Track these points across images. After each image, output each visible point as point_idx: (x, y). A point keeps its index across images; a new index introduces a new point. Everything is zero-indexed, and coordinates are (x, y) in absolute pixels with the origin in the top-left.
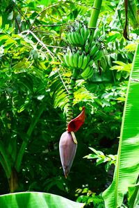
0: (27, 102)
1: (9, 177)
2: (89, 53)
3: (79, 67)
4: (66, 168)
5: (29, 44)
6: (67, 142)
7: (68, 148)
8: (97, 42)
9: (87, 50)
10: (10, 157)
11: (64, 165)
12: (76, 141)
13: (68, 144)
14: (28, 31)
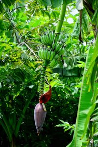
0: (21, 89)
1: (10, 141)
2: (55, 49)
3: (48, 59)
4: (39, 128)
5: (20, 49)
6: (39, 110)
7: (40, 114)
8: (60, 43)
9: (53, 47)
10: (11, 127)
11: (37, 126)
12: (45, 110)
13: (40, 111)
14: (23, 43)
